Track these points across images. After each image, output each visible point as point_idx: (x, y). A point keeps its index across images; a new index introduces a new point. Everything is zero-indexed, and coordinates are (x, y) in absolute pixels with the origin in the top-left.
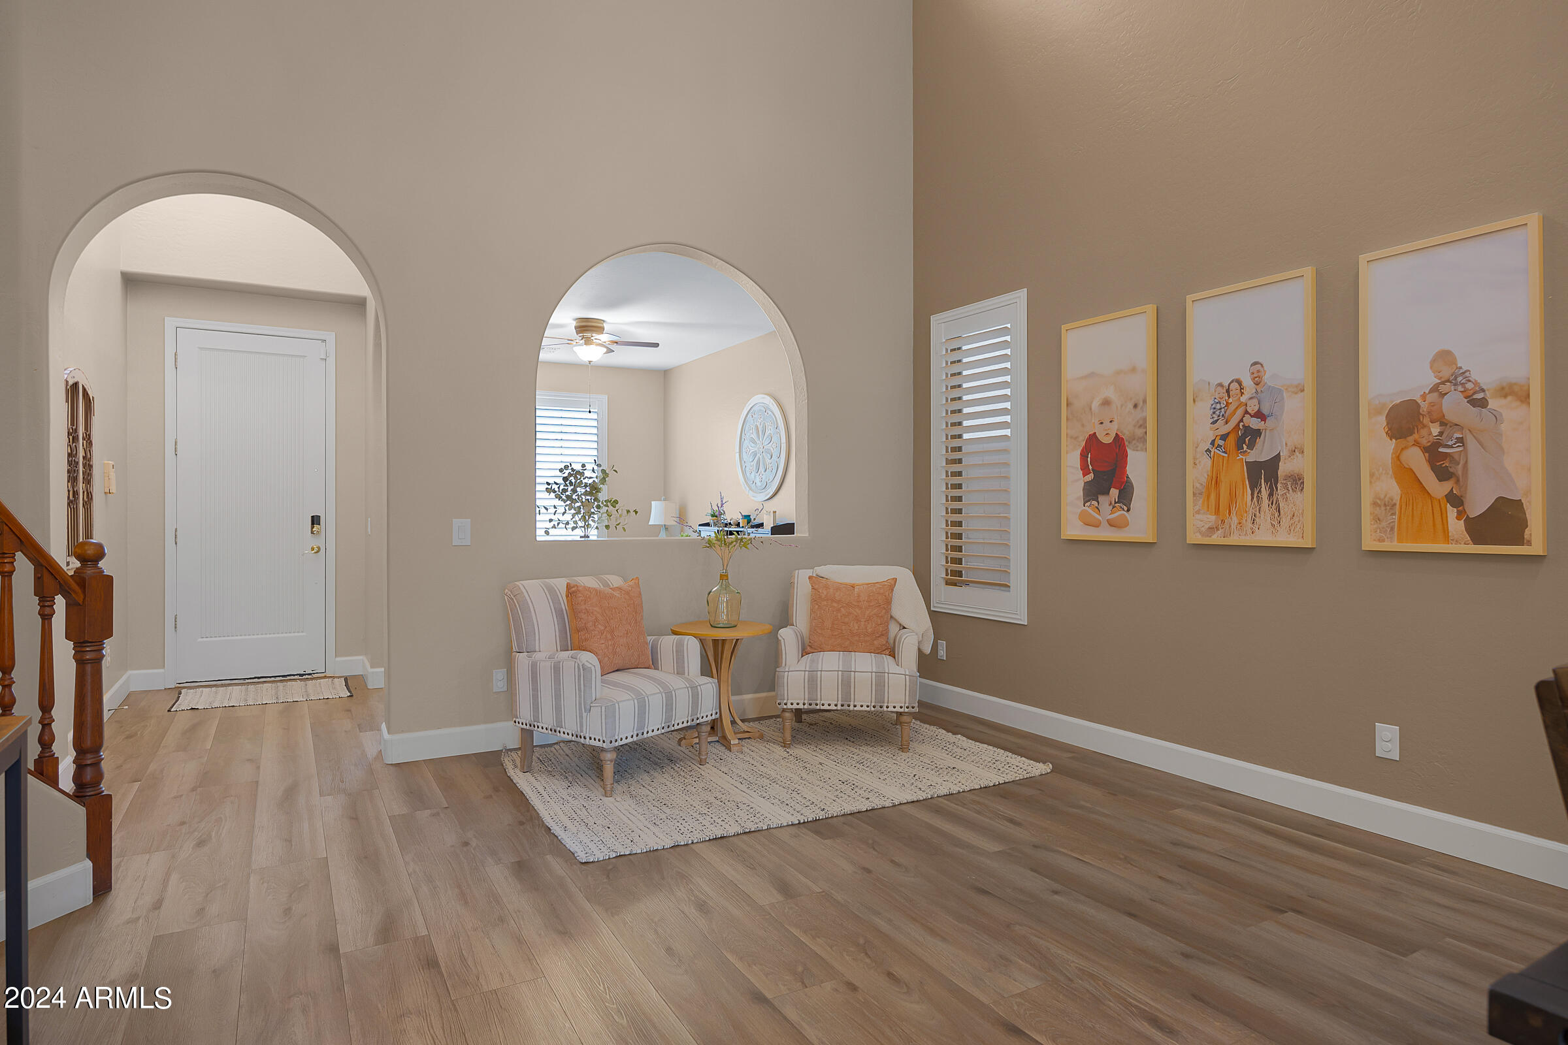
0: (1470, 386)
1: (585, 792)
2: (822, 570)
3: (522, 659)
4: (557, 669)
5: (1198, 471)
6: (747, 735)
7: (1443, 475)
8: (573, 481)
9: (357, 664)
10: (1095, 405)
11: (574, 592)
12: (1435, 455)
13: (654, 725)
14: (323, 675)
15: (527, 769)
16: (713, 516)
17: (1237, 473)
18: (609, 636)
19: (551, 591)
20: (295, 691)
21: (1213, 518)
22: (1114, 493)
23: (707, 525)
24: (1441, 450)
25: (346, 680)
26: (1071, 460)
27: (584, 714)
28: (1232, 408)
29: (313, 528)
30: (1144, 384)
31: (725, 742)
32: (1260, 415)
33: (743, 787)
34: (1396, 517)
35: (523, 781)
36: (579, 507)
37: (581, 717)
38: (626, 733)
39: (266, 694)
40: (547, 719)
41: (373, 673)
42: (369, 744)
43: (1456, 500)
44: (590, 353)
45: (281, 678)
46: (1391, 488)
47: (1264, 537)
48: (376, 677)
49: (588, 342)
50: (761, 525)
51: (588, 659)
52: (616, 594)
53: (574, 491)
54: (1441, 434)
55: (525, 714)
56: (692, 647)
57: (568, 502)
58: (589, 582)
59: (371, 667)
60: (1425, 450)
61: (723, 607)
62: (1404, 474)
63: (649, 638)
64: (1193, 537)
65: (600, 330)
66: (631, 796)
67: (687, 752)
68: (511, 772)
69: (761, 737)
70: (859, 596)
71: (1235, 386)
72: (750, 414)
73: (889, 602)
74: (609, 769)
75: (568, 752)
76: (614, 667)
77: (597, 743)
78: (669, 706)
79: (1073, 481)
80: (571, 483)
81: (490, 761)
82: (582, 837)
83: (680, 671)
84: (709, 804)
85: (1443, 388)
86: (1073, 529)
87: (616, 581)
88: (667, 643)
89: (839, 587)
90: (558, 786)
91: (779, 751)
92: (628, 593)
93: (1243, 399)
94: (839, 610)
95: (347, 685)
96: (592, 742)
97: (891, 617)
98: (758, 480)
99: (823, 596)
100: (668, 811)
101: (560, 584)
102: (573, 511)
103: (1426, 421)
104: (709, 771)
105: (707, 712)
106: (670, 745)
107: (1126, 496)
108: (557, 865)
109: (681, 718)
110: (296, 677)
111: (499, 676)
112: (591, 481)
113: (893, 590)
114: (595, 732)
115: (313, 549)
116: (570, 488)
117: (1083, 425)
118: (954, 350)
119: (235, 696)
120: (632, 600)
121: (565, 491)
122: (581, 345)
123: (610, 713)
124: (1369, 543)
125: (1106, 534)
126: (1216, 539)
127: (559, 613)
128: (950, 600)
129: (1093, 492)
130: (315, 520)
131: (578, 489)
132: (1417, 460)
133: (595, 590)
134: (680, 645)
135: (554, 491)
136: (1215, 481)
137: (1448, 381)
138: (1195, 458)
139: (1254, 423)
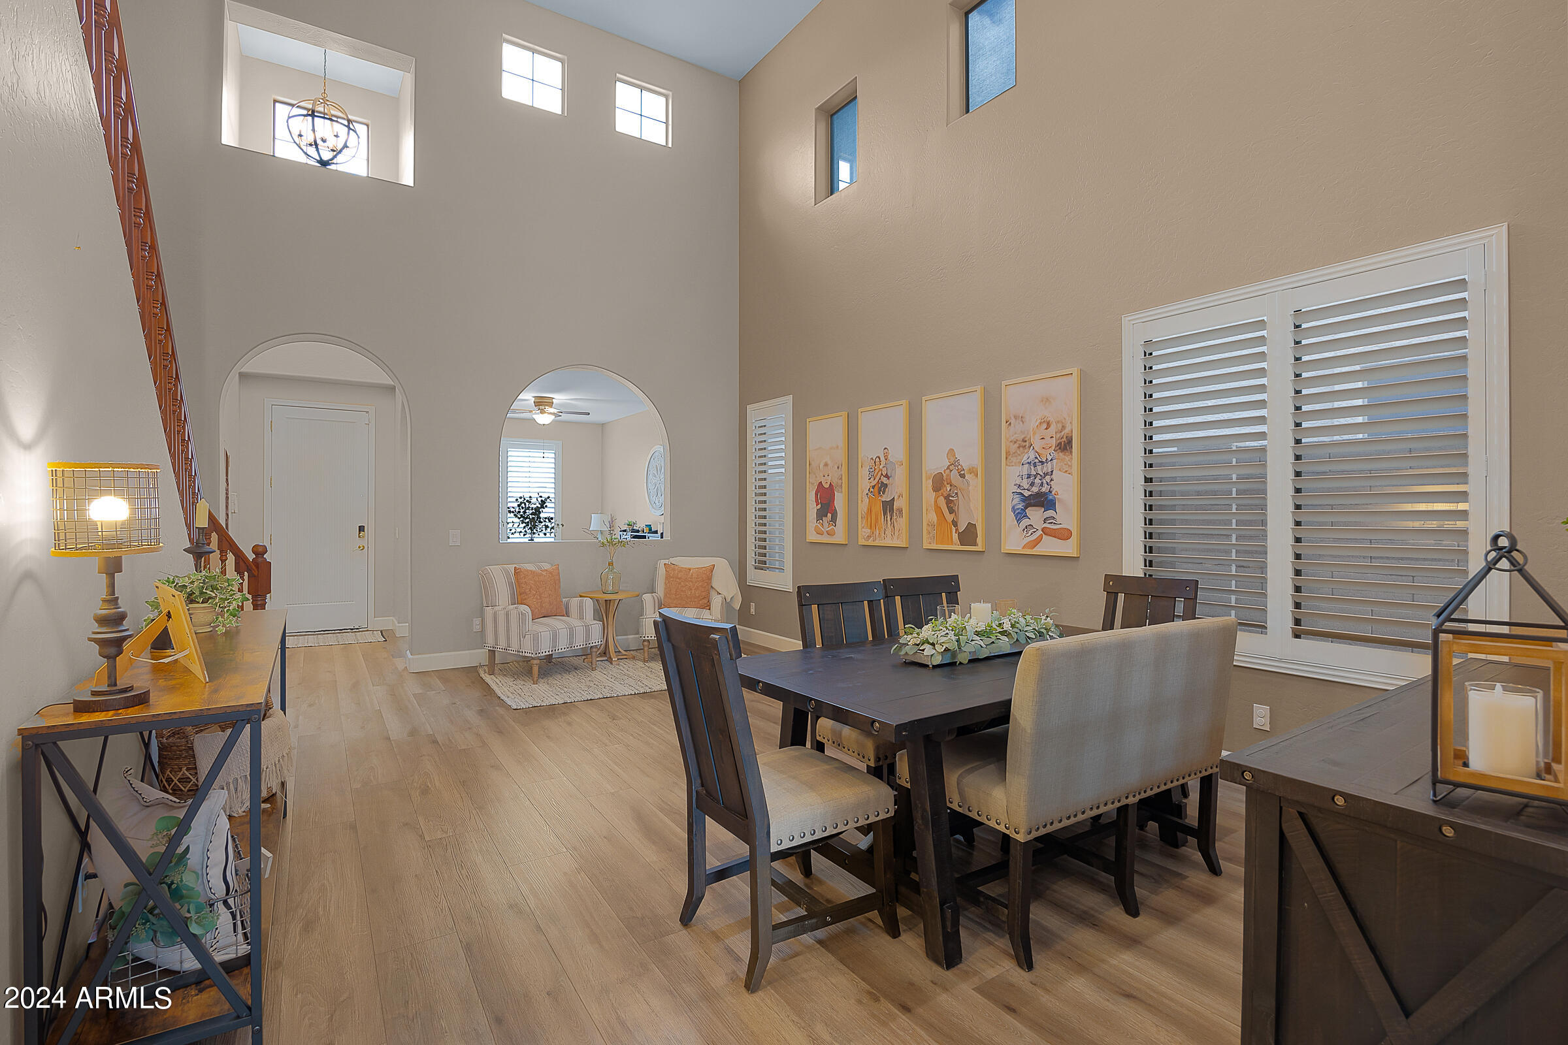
0: (959, 467)
1: (522, 683)
2: (673, 560)
3: (489, 611)
4: (507, 615)
5: (863, 506)
6: (625, 657)
7: (951, 511)
8: (524, 506)
9: (388, 622)
10: (821, 466)
11: (518, 572)
12: (949, 502)
13: (562, 646)
14: (366, 629)
15: (492, 673)
16: (628, 525)
17: (878, 507)
18: (538, 598)
19: (507, 572)
20: (349, 638)
21: (869, 530)
22: (829, 515)
23: (625, 531)
24: (951, 498)
25: (381, 632)
26: (811, 496)
27: (522, 639)
28: (877, 471)
29: (360, 533)
30: (841, 456)
31: (610, 660)
32: (887, 476)
33: (612, 680)
34: (935, 532)
35: (488, 679)
36: (528, 522)
37: (520, 641)
38: (545, 650)
39: (331, 639)
40: (502, 643)
41: (399, 626)
42: (400, 664)
43: (955, 523)
44: (544, 419)
45: (338, 631)
46: (933, 517)
47: (888, 542)
48: (402, 629)
49: (542, 412)
50: (656, 532)
51: (523, 608)
52: (544, 573)
53: (525, 512)
54: (950, 490)
55: (490, 641)
56: (589, 604)
57: (522, 519)
58: (530, 567)
59: (399, 623)
60: (945, 498)
61: (610, 582)
62: (938, 509)
63: (564, 600)
64: (862, 542)
65: (551, 404)
66: (548, 684)
67: (587, 665)
68: (482, 675)
69: (634, 658)
70: (692, 575)
71: (878, 459)
72: (652, 459)
73: (710, 578)
74: (536, 669)
75: (518, 666)
76: (541, 614)
77: (529, 655)
78: (571, 635)
79: (812, 508)
80: (522, 508)
81: (471, 672)
82: (516, 700)
83: (581, 618)
84: (589, 687)
85: (951, 467)
86: (812, 537)
87: (546, 566)
88: (575, 602)
89: (681, 570)
90: (509, 681)
91: (641, 664)
92: (551, 573)
93: (881, 467)
94: (680, 583)
95: (382, 635)
96: (526, 654)
97: (712, 587)
98: (657, 502)
99: (671, 575)
100: (566, 690)
101: (511, 568)
102: (524, 525)
103: (945, 483)
104: (597, 674)
105: (596, 639)
106: (578, 661)
107: (834, 520)
108: (501, 711)
109: (579, 643)
110: (348, 631)
111: (477, 621)
112: (535, 506)
113: (712, 571)
114: (528, 650)
115: (359, 547)
116: (522, 511)
117: (816, 477)
118: (762, 427)
119: (311, 641)
120: (554, 578)
121: (519, 512)
122: (538, 414)
123: (536, 638)
124: (926, 546)
125: (825, 539)
126: (870, 543)
127: (511, 584)
128: (756, 578)
129: (821, 515)
130: (361, 529)
131: (527, 511)
132: (942, 502)
133: (531, 571)
134: (581, 602)
135: (513, 512)
136: (870, 511)
137: (953, 464)
138: (862, 498)
139: (885, 480)
